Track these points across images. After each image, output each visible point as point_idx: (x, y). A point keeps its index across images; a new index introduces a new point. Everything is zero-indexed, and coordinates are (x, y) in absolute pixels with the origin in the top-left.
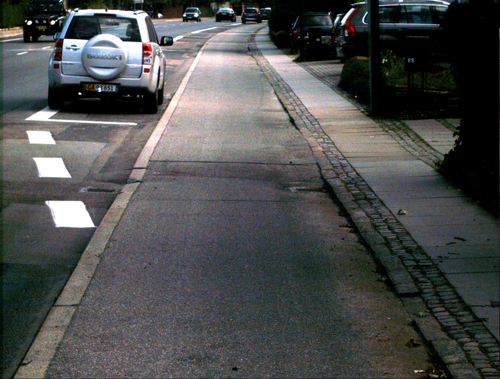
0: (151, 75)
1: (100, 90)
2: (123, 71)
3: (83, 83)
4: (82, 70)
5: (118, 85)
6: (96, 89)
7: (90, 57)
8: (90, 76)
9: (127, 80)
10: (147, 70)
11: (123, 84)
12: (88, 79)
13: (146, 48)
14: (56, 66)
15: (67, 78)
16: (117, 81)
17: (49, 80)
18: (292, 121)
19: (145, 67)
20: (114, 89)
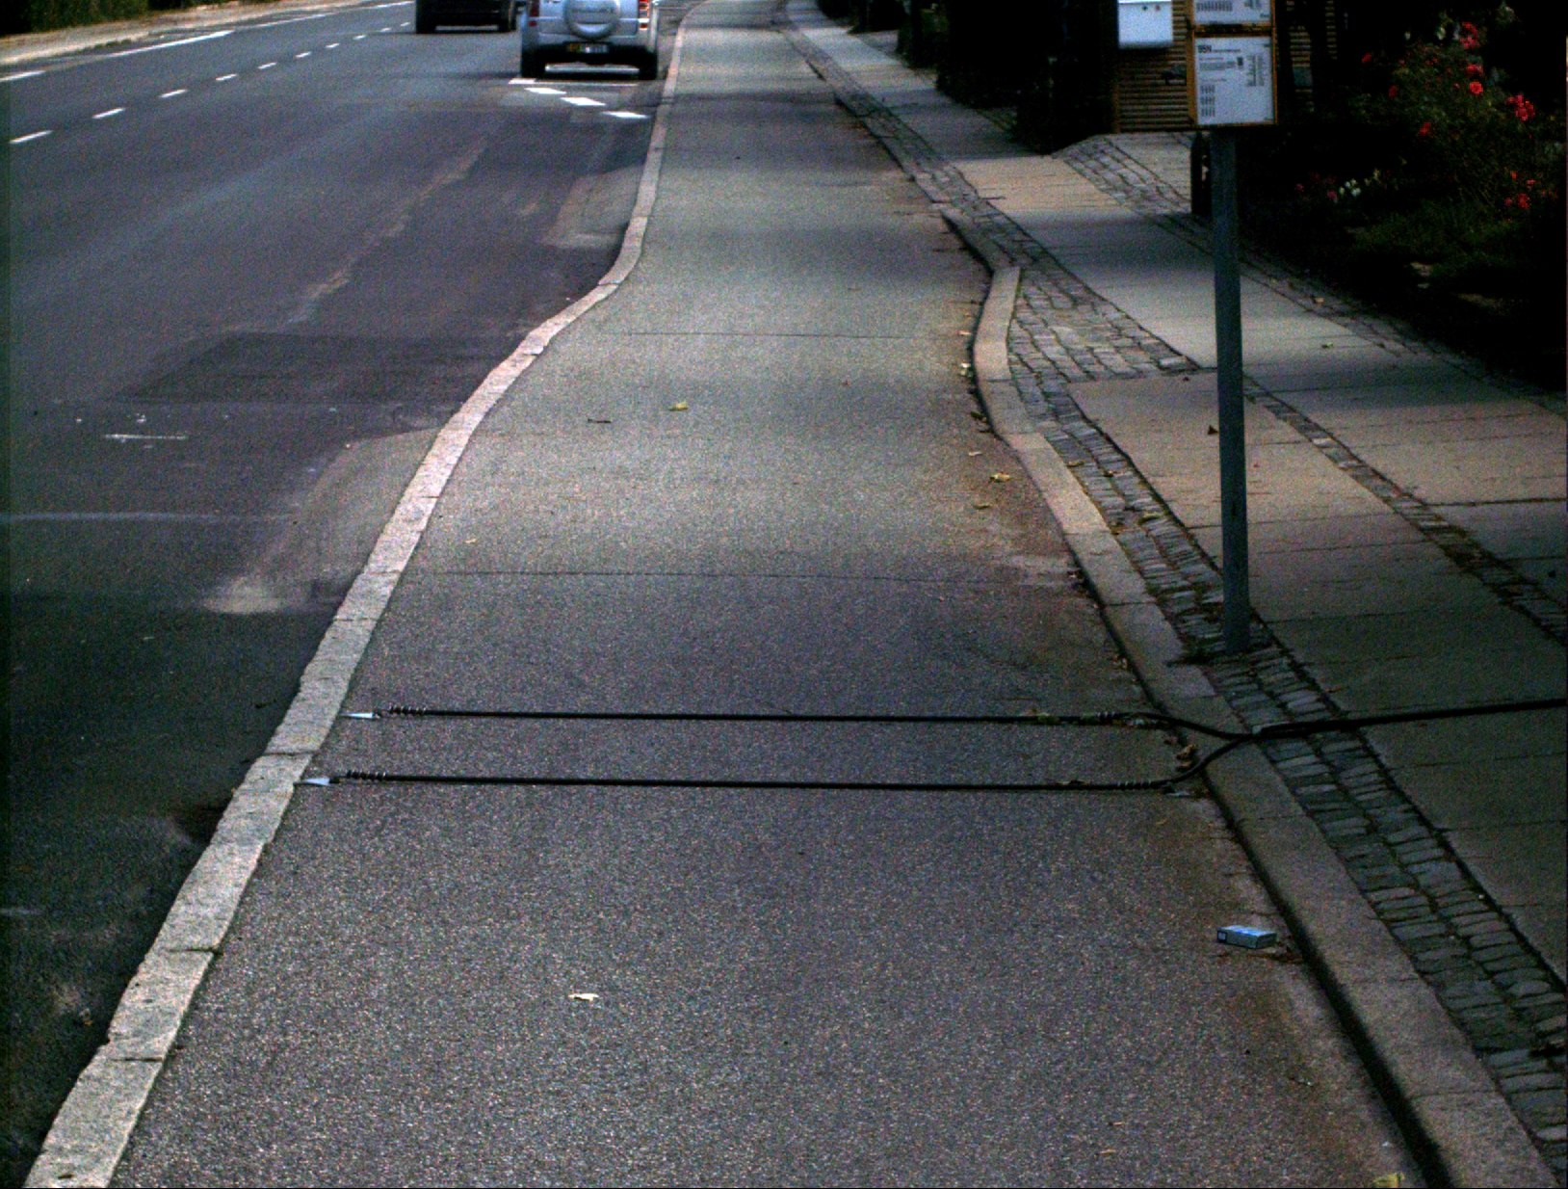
0: (649, 32)
1: (588, 50)
2: (615, 27)
3: (566, 43)
4: (566, 28)
5: (609, 44)
6: (581, 50)
7: (575, 11)
8: (575, 33)
9: (620, 38)
10: (644, 25)
11: (616, 43)
12: (573, 38)
14: (533, 24)
15: (546, 38)
16: (607, 40)
17: (524, 41)
18: (820, 77)
19: (642, 20)
20: (604, 49)
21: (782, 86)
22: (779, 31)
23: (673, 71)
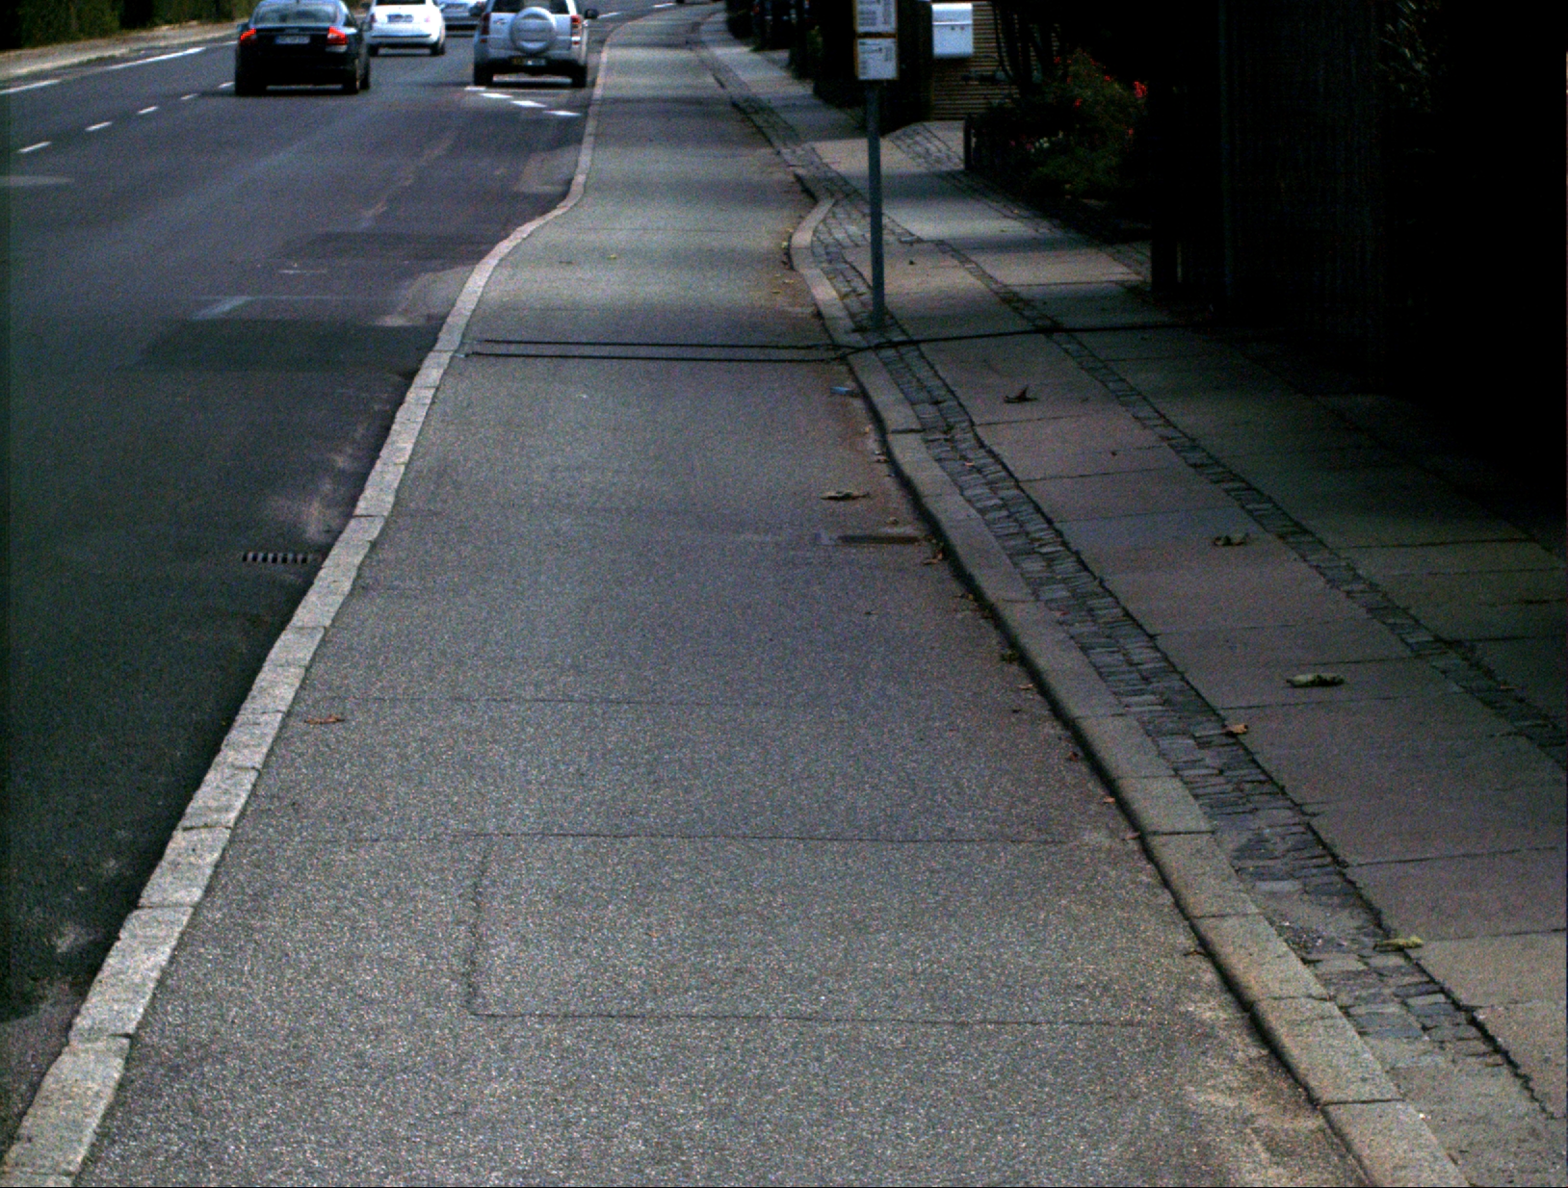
0: (580, 48)
1: (530, 63)
2: (552, 44)
3: (511, 58)
4: (511, 45)
5: (547, 58)
6: (524, 63)
7: (519, 30)
8: (518, 49)
9: (557, 53)
10: (576, 43)
11: (552, 57)
13: (574, 20)
14: (484, 41)
15: (495, 53)
16: (545, 54)
17: (476, 54)
19: (575, 38)
20: (543, 62)
21: (688, 93)
22: (691, 49)
23: (600, 81)
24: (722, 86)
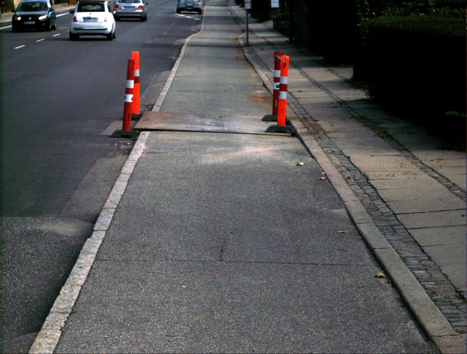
1: (189, 8)
2: (194, 4)
3: (185, 7)
4: (186, 4)
5: (193, 8)
7: (187, 1)
9: (195, 7)
14: (179, 4)
15: (181, 6)
19: (199, 3)
21: (224, 15)
22: (226, 7)
23: (205, 13)
24: (232, 14)
